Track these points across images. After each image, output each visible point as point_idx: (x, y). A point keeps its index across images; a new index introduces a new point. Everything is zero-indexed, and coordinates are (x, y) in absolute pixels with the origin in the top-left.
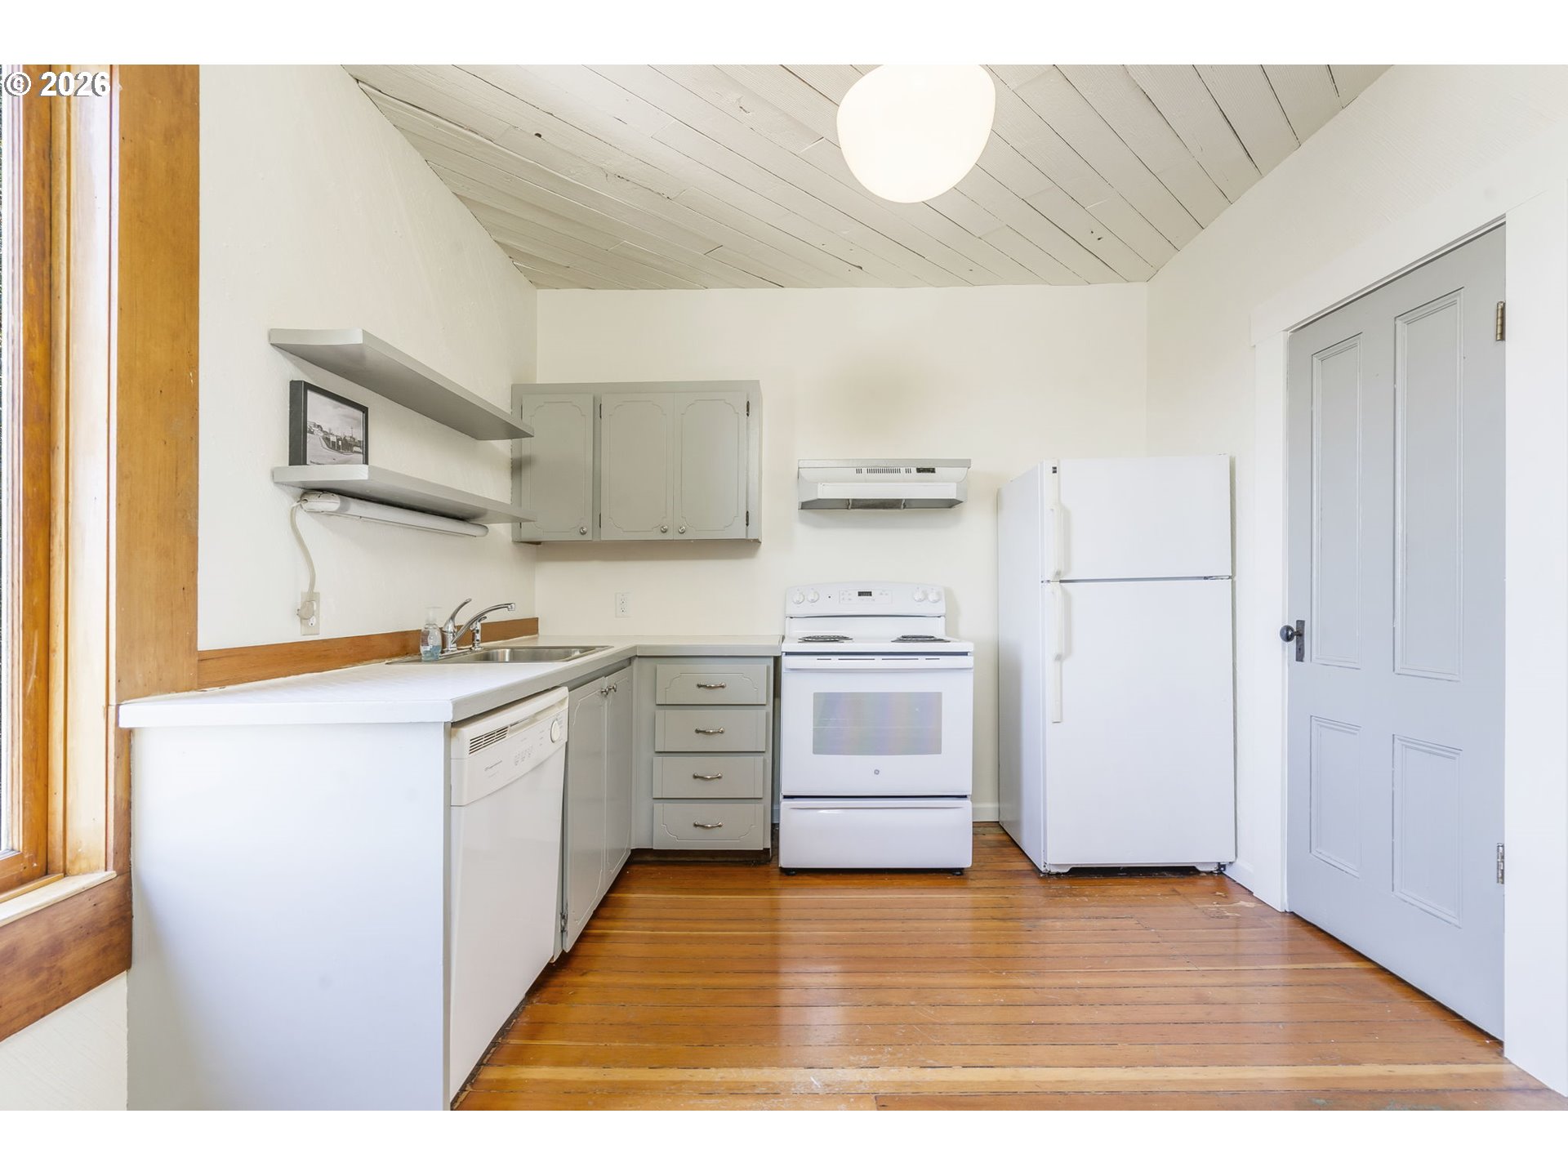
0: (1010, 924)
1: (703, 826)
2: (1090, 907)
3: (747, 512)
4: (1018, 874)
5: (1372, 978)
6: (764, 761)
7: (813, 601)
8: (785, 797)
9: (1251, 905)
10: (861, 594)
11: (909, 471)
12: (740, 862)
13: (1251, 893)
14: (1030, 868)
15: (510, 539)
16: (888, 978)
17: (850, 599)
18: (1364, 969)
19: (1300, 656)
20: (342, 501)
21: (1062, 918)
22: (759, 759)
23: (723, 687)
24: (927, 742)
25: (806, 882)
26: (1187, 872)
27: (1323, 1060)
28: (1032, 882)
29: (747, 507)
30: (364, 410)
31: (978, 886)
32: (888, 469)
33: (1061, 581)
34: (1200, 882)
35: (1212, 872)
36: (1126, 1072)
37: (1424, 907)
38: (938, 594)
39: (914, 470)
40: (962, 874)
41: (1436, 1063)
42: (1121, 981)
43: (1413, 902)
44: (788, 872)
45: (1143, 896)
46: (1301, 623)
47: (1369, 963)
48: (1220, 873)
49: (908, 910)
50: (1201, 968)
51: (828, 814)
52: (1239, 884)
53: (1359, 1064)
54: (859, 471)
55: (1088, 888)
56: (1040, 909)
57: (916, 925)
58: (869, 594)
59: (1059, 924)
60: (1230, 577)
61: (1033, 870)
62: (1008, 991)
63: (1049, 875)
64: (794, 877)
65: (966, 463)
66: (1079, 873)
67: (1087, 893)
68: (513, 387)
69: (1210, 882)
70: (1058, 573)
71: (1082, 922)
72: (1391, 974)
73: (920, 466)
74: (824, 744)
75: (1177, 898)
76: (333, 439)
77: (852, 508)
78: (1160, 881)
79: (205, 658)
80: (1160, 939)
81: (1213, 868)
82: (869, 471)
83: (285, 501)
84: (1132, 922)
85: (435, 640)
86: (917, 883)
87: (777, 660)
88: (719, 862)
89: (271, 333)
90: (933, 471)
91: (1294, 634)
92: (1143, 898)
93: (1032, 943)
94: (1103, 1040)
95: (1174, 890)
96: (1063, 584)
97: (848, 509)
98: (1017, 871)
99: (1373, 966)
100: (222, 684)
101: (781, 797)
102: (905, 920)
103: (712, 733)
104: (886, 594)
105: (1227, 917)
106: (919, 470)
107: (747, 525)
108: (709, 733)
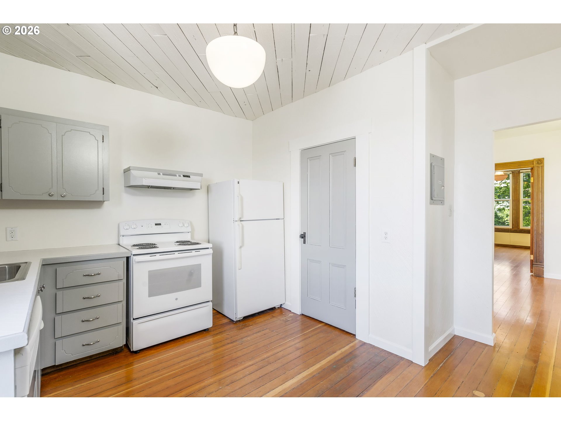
0: (235, 344)
2: (254, 329)
3: (103, 188)
4: (226, 324)
5: (325, 327)
6: (123, 305)
7: (134, 228)
8: (134, 319)
9: (292, 315)
10: (156, 224)
11: (180, 176)
12: (107, 355)
13: (290, 311)
14: (229, 321)
16: (206, 382)
17: (152, 227)
18: (323, 325)
19: (304, 242)
21: (249, 336)
22: (120, 305)
23: (99, 274)
24: (196, 284)
25: (146, 354)
26: (273, 309)
27: (329, 354)
28: (232, 326)
29: (103, 186)
31: (217, 333)
32: (172, 174)
33: (241, 221)
34: (277, 311)
35: (279, 307)
36: (293, 380)
37: (337, 306)
38: (188, 224)
39: (182, 176)
40: (208, 330)
41: (347, 345)
42: (275, 351)
43: (334, 305)
44: (136, 352)
45: (266, 320)
46: (305, 233)
47: (323, 323)
48: (281, 307)
49: (197, 351)
50: (292, 339)
52: (286, 309)
53: (336, 352)
54: (159, 174)
55: (249, 322)
56: (241, 335)
57: (204, 356)
59: (249, 338)
60: (283, 219)
61: (230, 321)
62: (248, 368)
63: (237, 321)
64: (140, 353)
65: (201, 175)
66: (246, 318)
67: (251, 324)
69: (279, 311)
70: (240, 218)
71: (255, 335)
72: (329, 324)
73: (185, 174)
74: (154, 292)
75: (274, 318)
77: (150, 188)
78: (268, 314)
80: (277, 333)
81: (279, 306)
82: (163, 174)
84: (268, 330)
87: (128, 258)
88: (95, 359)
90: (189, 177)
91: (303, 236)
92: (266, 321)
93: (245, 348)
94: (282, 373)
95: (273, 316)
96: (241, 222)
97: (148, 188)
98: (226, 323)
99: (325, 324)
101: (132, 319)
102: (198, 355)
103: (93, 298)
104: (167, 224)
105: (289, 320)
106: (184, 176)
107: (103, 194)
108: (91, 298)
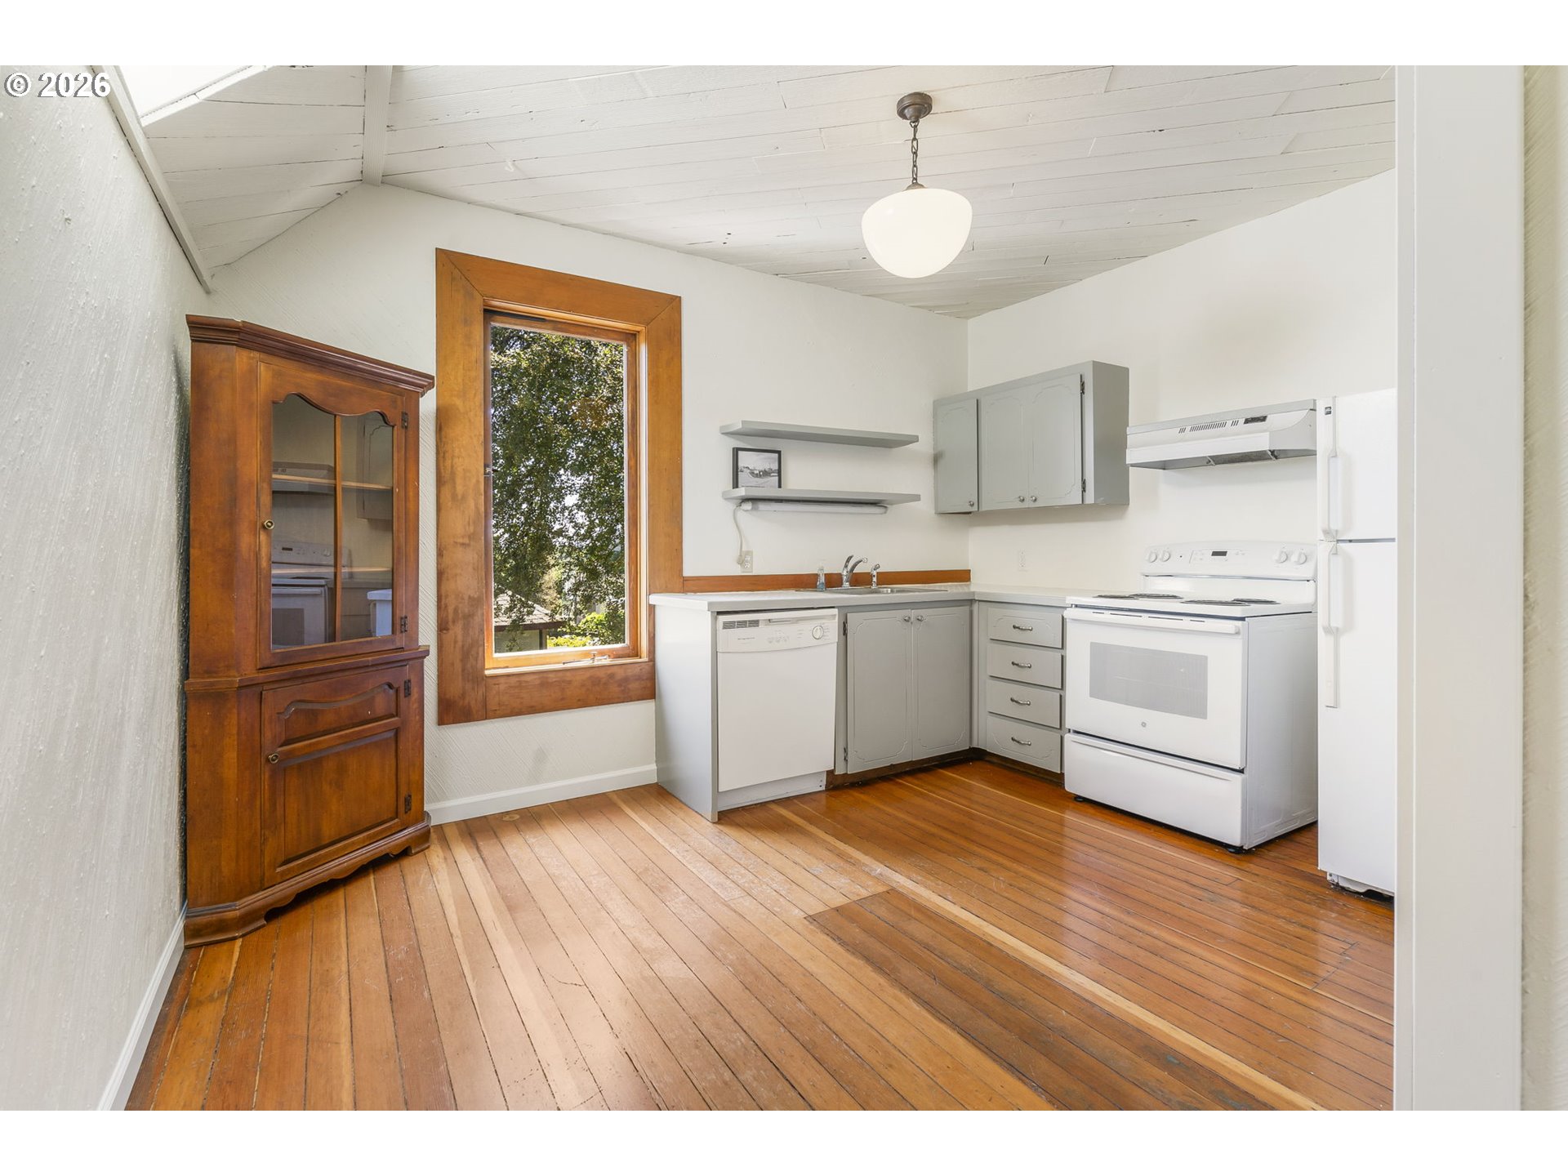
1: (1018, 742)
3: (1083, 480)
6: (1060, 697)
8: (1070, 731)
10: (1215, 553)
11: (1235, 423)
12: (1046, 779)
14: (1315, 873)
15: (934, 512)
17: (1201, 559)
20: (753, 504)
22: (1057, 695)
23: (1030, 630)
24: (1195, 706)
28: (1317, 888)
29: (1083, 476)
30: (779, 452)
32: (1213, 425)
33: (1338, 541)
38: (1306, 554)
39: (1242, 421)
44: (1072, 798)
51: (1111, 757)
54: (1182, 430)
58: (1224, 554)
61: (1320, 877)
64: (1077, 804)
68: (934, 402)
73: (1249, 416)
74: (1099, 690)
76: (756, 472)
77: (1215, 464)
79: (686, 580)
82: (1192, 429)
83: (731, 506)
85: (822, 579)
86: (1176, 842)
88: (1033, 775)
89: (721, 428)
90: (1263, 419)
96: (1342, 544)
97: (1211, 465)
100: (695, 592)
101: (1066, 730)
103: (1023, 667)
104: (1243, 554)
106: (1247, 421)
107: (1084, 491)
108: (1021, 666)
